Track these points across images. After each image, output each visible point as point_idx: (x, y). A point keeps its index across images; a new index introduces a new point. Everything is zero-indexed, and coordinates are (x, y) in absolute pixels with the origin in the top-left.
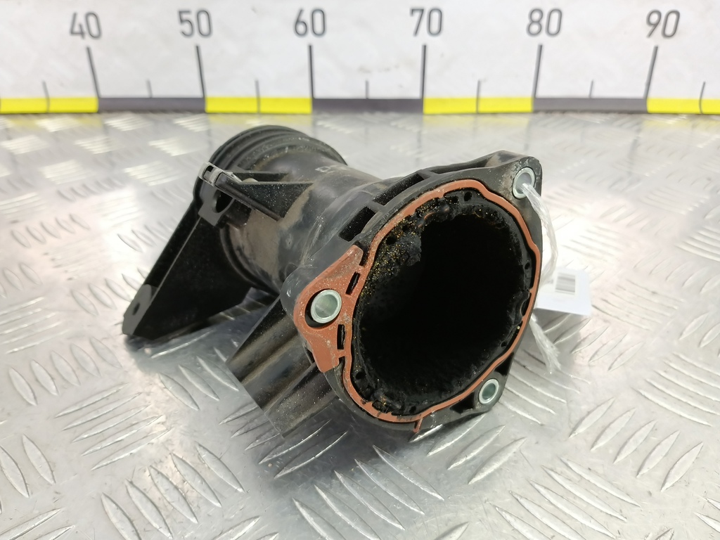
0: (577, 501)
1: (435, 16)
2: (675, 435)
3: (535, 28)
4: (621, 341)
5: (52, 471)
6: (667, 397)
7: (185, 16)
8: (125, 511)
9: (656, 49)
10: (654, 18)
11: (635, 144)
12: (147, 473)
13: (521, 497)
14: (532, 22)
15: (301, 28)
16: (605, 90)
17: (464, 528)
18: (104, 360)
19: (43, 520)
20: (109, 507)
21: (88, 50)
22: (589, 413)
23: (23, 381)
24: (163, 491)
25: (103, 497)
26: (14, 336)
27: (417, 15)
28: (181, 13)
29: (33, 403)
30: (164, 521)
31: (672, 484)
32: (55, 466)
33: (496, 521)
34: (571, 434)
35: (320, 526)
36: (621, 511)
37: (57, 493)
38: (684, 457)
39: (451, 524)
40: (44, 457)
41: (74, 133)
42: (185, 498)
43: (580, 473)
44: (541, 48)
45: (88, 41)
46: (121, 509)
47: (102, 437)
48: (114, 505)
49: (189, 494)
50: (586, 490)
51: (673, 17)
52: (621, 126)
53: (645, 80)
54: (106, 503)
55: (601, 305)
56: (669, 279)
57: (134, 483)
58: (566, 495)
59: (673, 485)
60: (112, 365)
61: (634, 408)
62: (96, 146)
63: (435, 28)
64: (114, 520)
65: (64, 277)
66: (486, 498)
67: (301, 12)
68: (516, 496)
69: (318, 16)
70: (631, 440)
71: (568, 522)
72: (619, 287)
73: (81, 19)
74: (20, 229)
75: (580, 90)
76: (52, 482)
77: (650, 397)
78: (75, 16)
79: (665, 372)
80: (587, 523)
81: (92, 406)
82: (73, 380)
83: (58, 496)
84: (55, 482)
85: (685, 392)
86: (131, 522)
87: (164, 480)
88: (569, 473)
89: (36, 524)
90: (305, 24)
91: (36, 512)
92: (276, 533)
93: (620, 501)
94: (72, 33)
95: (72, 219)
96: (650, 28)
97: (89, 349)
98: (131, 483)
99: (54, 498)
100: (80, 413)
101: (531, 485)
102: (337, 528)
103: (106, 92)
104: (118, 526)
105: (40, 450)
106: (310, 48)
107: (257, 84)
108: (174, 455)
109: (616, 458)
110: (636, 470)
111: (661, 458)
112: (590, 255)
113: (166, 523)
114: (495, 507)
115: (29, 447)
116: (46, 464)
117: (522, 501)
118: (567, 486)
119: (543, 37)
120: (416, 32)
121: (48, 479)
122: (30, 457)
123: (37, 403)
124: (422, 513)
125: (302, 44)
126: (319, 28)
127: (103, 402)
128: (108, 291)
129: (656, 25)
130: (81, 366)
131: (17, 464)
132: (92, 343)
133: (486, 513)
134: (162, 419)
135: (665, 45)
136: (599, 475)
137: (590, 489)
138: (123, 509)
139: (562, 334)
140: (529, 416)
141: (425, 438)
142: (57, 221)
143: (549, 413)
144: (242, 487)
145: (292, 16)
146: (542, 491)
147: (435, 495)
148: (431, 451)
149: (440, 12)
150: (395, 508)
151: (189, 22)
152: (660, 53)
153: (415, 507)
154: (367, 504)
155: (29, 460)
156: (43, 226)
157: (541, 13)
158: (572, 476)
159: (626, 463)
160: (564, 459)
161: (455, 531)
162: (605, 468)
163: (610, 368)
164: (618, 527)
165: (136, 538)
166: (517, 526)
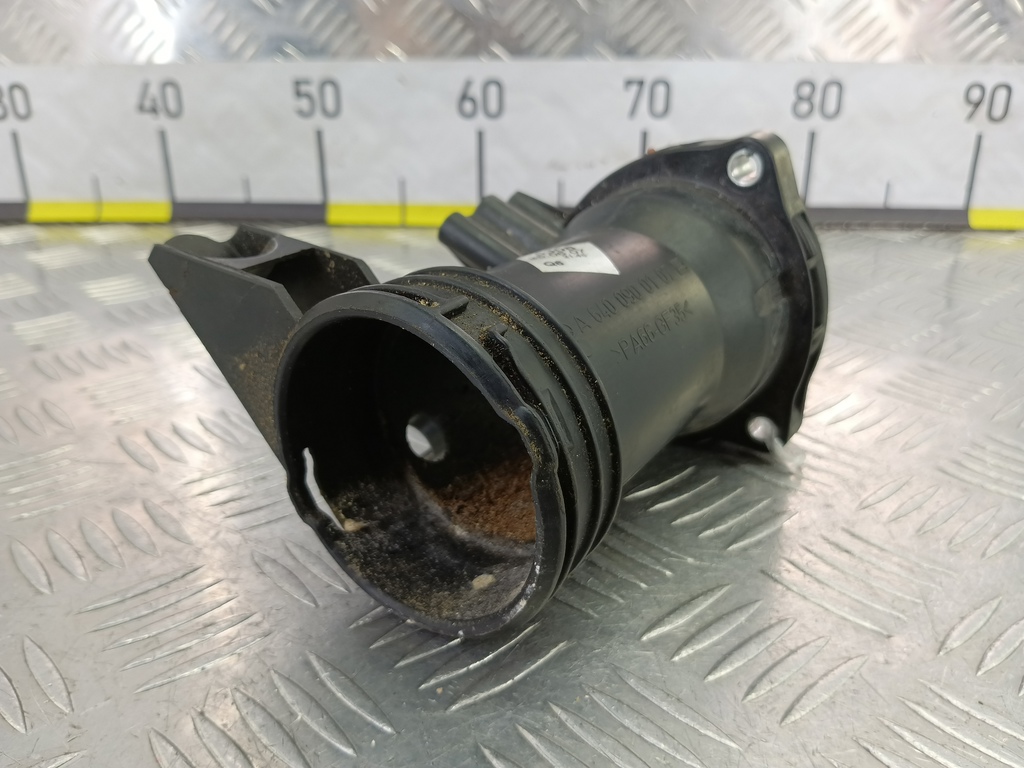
1: (661, 90)
3: (804, 107)
4: (993, 517)
5: (69, 693)
7: (304, 88)
8: (190, 759)
9: (979, 139)
10: (976, 94)
12: (230, 699)
13: (872, 744)
14: (800, 98)
15: (468, 106)
16: (907, 196)
18: (165, 531)
20: (164, 752)
21: (163, 136)
22: (963, 619)
23: (32, 559)
24: (254, 728)
25: (153, 736)
26: (24, 497)
27: (634, 89)
28: (298, 83)
29: (46, 591)
32: (75, 685)
34: (940, 650)
37: (74, 727)
40: (58, 670)
42: (293, 741)
43: (966, 709)
44: (812, 136)
45: (163, 121)
46: (182, 755)
47: (155, 643)
48: (171, 749)
49: (300, 734)
50: (982, 735)
51: (1002, 94)
52: (932, 246)
53: (965, 182)
54: (158, 743)
57: (207, 715)
58: (950, 743)
60: (177, 539)
63: (660, 106)
65: (109, 419)
66: (815, 747)
67: (468, 84)
68: (865, 745)
69: (493, 90)
72: (975, 445)
73: (154, 90)
74: (44, 358)
75: (871, 196)
76: (67, 710)
78: (146, 86)
81: (142, 597)
82: (114, 557)
83: (76, 731)
84: (73, 710)
87: (259, 712)
88: (946, 708)
90: (473, 100)
91: (36, 756)
94: (141, 108)
95: (125, 347)
96: (969, 109)
97: (141, 517)
98: (202, 714)
99: (69, 736)
100: (122, 607)
101: (887, 727)
103: (185, 194)
105: (51, 660)
106: (480, 136)
107: (402, 185)
108: (277, 672)
115: (34, 654)
116: (60, 681)
117: (879, 754)
118: (948, 729)
119: (816, 121)
120: (633, 111)
121: (61, 704)
122: (33, 670)
123: (52, 591)
125: (467, 130)
126: (493, 106)
127: (161, 591)
128: (175, 439)
129: (977, 105)
130: (127, 536)
131: (10, 681)
132: (147, 509)
134: (258, 618)
135: (994, 134)
136: (1000, 713)
137: (984, 730)
138: (186, 755)
139: (899, 507)
140: (867, 624)
141: (698, 654)
142: (103, 349)
143: (899, 618)
144: (391, 724)
145: (456, 90)
146: (908, 736)
147: (728, 742)
148: (710, 673)
149: (667, 85)
150: (658, 762)
151: (308, 96)
152: (985, 144)
153: (692, 761)
154: (610, 755)
155: (32, 675)
156: (81, 355)
157: (813, 86)
158: (954, 713)
160: (935, 687)
162: (1008, 703)
163: (983, 555)
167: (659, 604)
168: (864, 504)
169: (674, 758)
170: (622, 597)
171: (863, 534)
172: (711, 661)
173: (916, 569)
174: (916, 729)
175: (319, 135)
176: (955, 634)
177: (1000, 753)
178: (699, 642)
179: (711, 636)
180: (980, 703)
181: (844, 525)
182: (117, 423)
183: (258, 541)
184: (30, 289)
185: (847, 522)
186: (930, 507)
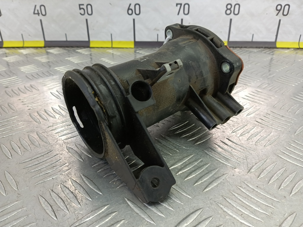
0: (252, 200)
1: (187, 6)
2: (295, 173)
3: (228, 12)
4: (269, 135)
5: (17, 185)
6: (291, 158)
7: (81, 7)
8: (49, 202)
9: (280, 21)
10: (279, 7)
11: (272, 58)
12: (59, 186)
13: (227, 198)
14: (228, 9)
15: (130, 12)
16: (258, 38)
17: (201, 210)
18: (43, 141)
19: (12, 205)
20: (42, 200)
21: (41, 20)
22: (256, 164)
23: (6, 149)
24: (66, 194)
25: (39, 196)
26: (4, 131)
27: (179, 6)
28: (80, 5)
29: (11, 158)
30: (66, 206)
31: (294, 193)
32: (18, 183)
33: (216, 208)
34: (248, 172)
35: (136, 209)
36: (272, 204)
38: (299, 182)
39: (195, 209)
40: (14, 179)
41: (34, 55)
42: (76, 197)
43: (253, 188)
44: (231, 20)
45: (41, 17)
46: (47, 201)
47: (40, 171)
48: (44, 200)
49: (78, 195)
50: (256, 195)
51: (287, 7)
52: (265, 53)
53: (276, 34)
54: (40, 198)
55: (260, 121)
56: (289, 111)
58: (247, 197)
59: (295, 194)
60: (46, 143)
61: (276, 162)
62: (43, 59)
63: (186, 12)
64: (44, 206)
65: (27, 109)
66: (211, 198)
68: (225, 197)
69: (137, 7)
70: (275, 175)
71: (249, 208)
72: (267, 114)
73: (38, 8)
74: (9, 90)
75: (247, 38)
76: (17, 190)
77: (283, 157)
78: (36, 6)
79: (289, 147)
80: (257, 209)
81: (36, 159)
82: (28, 148)
83: (19, 195)
85: (298, 155)
86: (51, 207)
87: (67, 189)
88: (248, 188)
89: (9, 207)
90: (132, 10)
91: (9, 202)
92: (116, 211)
93: (272, 200)
94: (34, 13)
95: (31, 86)
96: (277, 12)
97: (36, 137)
98: (52, 190)
99: (17, 196)
100: (31, 162)
101: (231, 193)
102: (144, 210)
103: (48, 39)
104: (46, 208)
105: (12, 176)
106: (134, 20)
107: (111, 35)
108: (72, 179)
109: (269, 182)
110: (278, 187)
111: (289, 182)
112: (254, 102)
113: (67, 207)
114: (215, 202)
115: (7, 175)
116: (15, 182)
117: (228, 199)
118: (247, 194)
119: (232, 16)
120: (179, 13)
121: (15, 188)
124: (182, 204)
125: (130, 18)
126: (137, 12)
127: (41, 158)
128: (46, 114)
129: (280, 10)
130: (32, 143)
131: (2, 182)
132: (37, 134)
133: (211, 204)
134: (67, 164)
135: (284, 19)
136: (262, 189)
137: (258, 194)
139: (243, 133)
140: (230, 165)
141: (183, 173)
142: (25, 87)
143: (238, 163)
144: (101, 192)
145: (126, 7)
146: (236, 195)
147: (188, 196)
148: (186, 178)
149: (189, 5)
150: (170, 202)
151: (83, 9)
152: (282, 22)
153: (179, 201)
155: (7, 180)
156: (19, 89)
157: (231, 5)
158: (250, 189)
159: (273, 184)
160: (246, 182)
161: (197, 211)
162: (264, 186)
163: (264, 146)
164: (271, 211)
165: (53, 213)
166: (225, 210)
167: (174, 160)
168: (233, 132)
169: (174, 201)
171: (232, 140)
172: (186, 175)
174: (238, 193)
176: (254, 167)
177: (260, 200)
178: (184, 170)
179: (187, 168)
180: (257, 186)
182: (29, 109)
183: (68, 143)
184: (4, 68)
185: (228, 137)
186: (252, 132)
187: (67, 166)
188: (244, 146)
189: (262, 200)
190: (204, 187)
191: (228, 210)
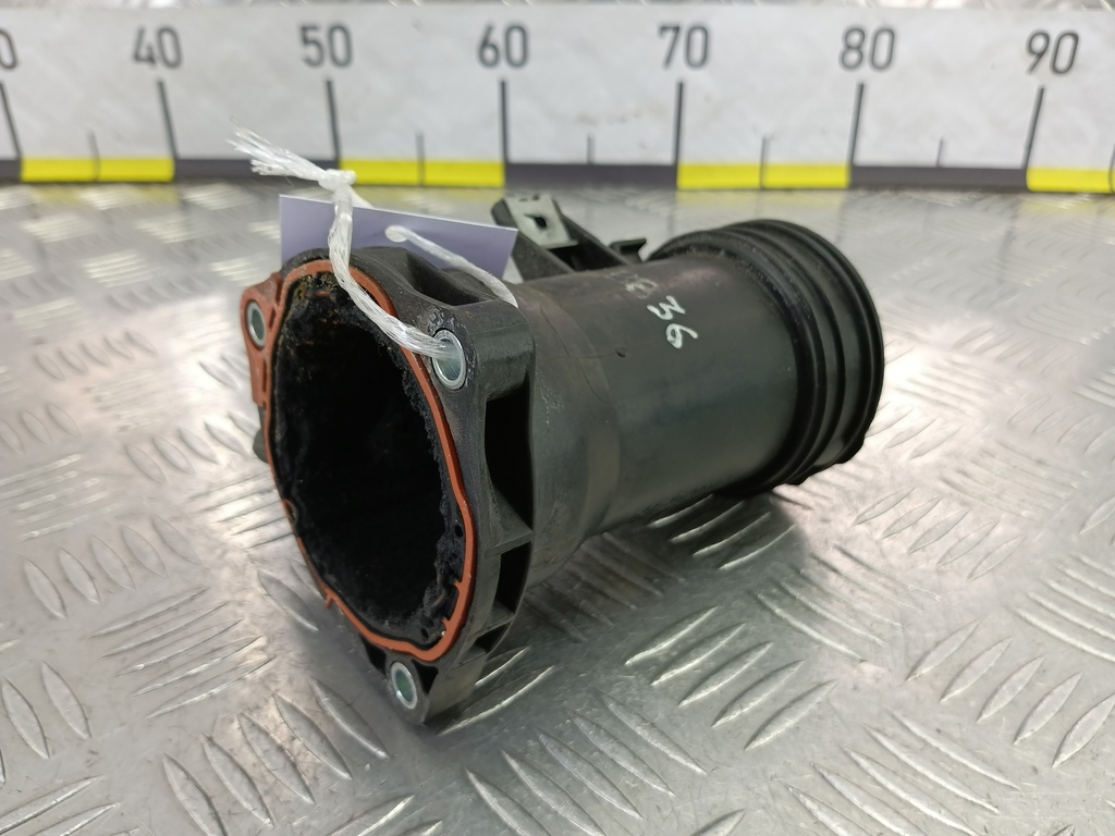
0: (919, 781)
1: (698, 37)
2: (1075, 680)
3: (853, 57)
4: (988, 534)
5: (86, 719)
6: (1061, 622)
7: (311, 35)
8: (200, 783)
9: (1042, 92)
10: (1039, 43)
11: (1010, 237)
12: (236, 725)
13: (829, 772)
14: (849, 47)
15: (489, 54)
16: (964, 153)
17: (737, 818)
18: (173, 551)
19: (70, 793)
20: (175, 777)
21: (161, 86)
22: (937, 644)
23: (44, 581)
24: (259, 752)
25: (165, 760)
26: (34, 513)
27: (669, 35)
28: (304, 29)
29: (59, 614)
30: (260, 799)
31: (1069, 755)
32: (91, 711)
33: (789, 809)
34: (908, 677)
35: (509, 811)
36: (989, 796)
37: (93, 753)
38: (1089, 715)
39: (717, 814)
40: (75, 697)
41: (135, 211)
42: (294, 765)
43: (924, 736)
44: (861, 89)
45: (160, 71)
46: (193, 780)
47: (165, 668)
48: (182, 774)
49: (300, 758)
50: (933, 762)
51: (1068, 43)
52: (986, 210)
53: (1024, 140)
54: (170, 769)
55: (957, 479)
56: (1063, 441)
57: (215, 740)
58: (901, 772)
59: (1072, 758)
60: (185, 559)
61: (1009, 637)
62: (169, 230)
63: (697, 54)
64: (181, 797)
65: (113, 426)
66: (773, 773)
67: (489, 29)
68: (821, 771)
69: (516, 37)
70: (1004, 687)
71: (905, 812)
72: (986, 452)
73: (150, 38)
74: (47, 353)
75: (922, 153)
76: (85, 736)
77: (1034, 620)
78: (141, 33)
79: (1059, 582)
80: (935, 815)
81: (152, 620)
82: (123, 580)
83: (94, 757)
84: (90, 736)
85: (1090, 614)
86: (208, 800)
87: (262, 737)
88: (905, 736)
89: (59, 800)
90: (495, 48)
91: (59, 781)
92: (438, 821)
93: (987, 781)
94: (137, 57)
95: (129, 338)
96: (1032, 59)
97: (149, 535)
98: (210, 739)
99: (88, 761)
100: (133, 631)
101: (846, 753)
102: (534, 815)
103: (187, 150)
104: (188, 806)
105: (68, 686)
106: (503, 86)
107: (420, 140)
108: (279, 697)
109: (980, 715)
110: (1013, 732)
111: (1052, 714)
112: (938, 403)
113: (263, 804)
114: (787, 787)
115: (51, 681)
116: (78, 708)
117: (831, 778)
118: (903, 757)
119: (865, 71)
120: (669, 60)
121: (79, 731)
122: (52, 697)
123: (66, 615)
124: (671, 793)
125: (488, 79)
126: (517, 53)
127: (170, 616)
128: (182, 448)
129: (1040, 55)
130: (135, 558)
131: (31, 707)
132: (155, 527)
133: (773, 796)
134: (261, 642)
135: (1057, 88)
136: (954, 741)
137: (938, 760)
138: (197, 779)
139: (895, 523)
140: (842, 648)
141: (677, 679)
142: (106, 342)
143: (874, 642)
144: (384, 749)
145: (476, 36)
146: (864, 763)
147: (693, 766)
148: (685, 698)
149: (705, 31)
150: (628, 786)
151: (316, 43)
152: (1048, 97)
153: (658, 785)
154: (583, 778)
155: (50, 701)
156: (84, 348)
157: (863, 33)
158: (911, 741)
159: (996, 722)
160: (898, 714)
161: (723, 823)
162: (964, 730)
163: (971, 576)
164: (984, 822)
165: (215, 824)
166: (822, 816)
167: (646, 626)
168: (860, 520)
169: (642, 782)
170: (612, 619)
171: (855, 552)
172: (687, 685)
173: (900, 590)
175: (329, 86)
176: (928, 659)
177: (946, 780)
178: (679, 667)
179: (691, 660)
180: (939, 731)
181: (838, 543)
182: (123, 429)
183: (263, 561)
184: (25, 268)
185: (840, 538)
186: (927, 522)
187: (262, 649)
188: (898, 575)
189: (954, 781)
190: (748, 733)
191: (832, 818)
